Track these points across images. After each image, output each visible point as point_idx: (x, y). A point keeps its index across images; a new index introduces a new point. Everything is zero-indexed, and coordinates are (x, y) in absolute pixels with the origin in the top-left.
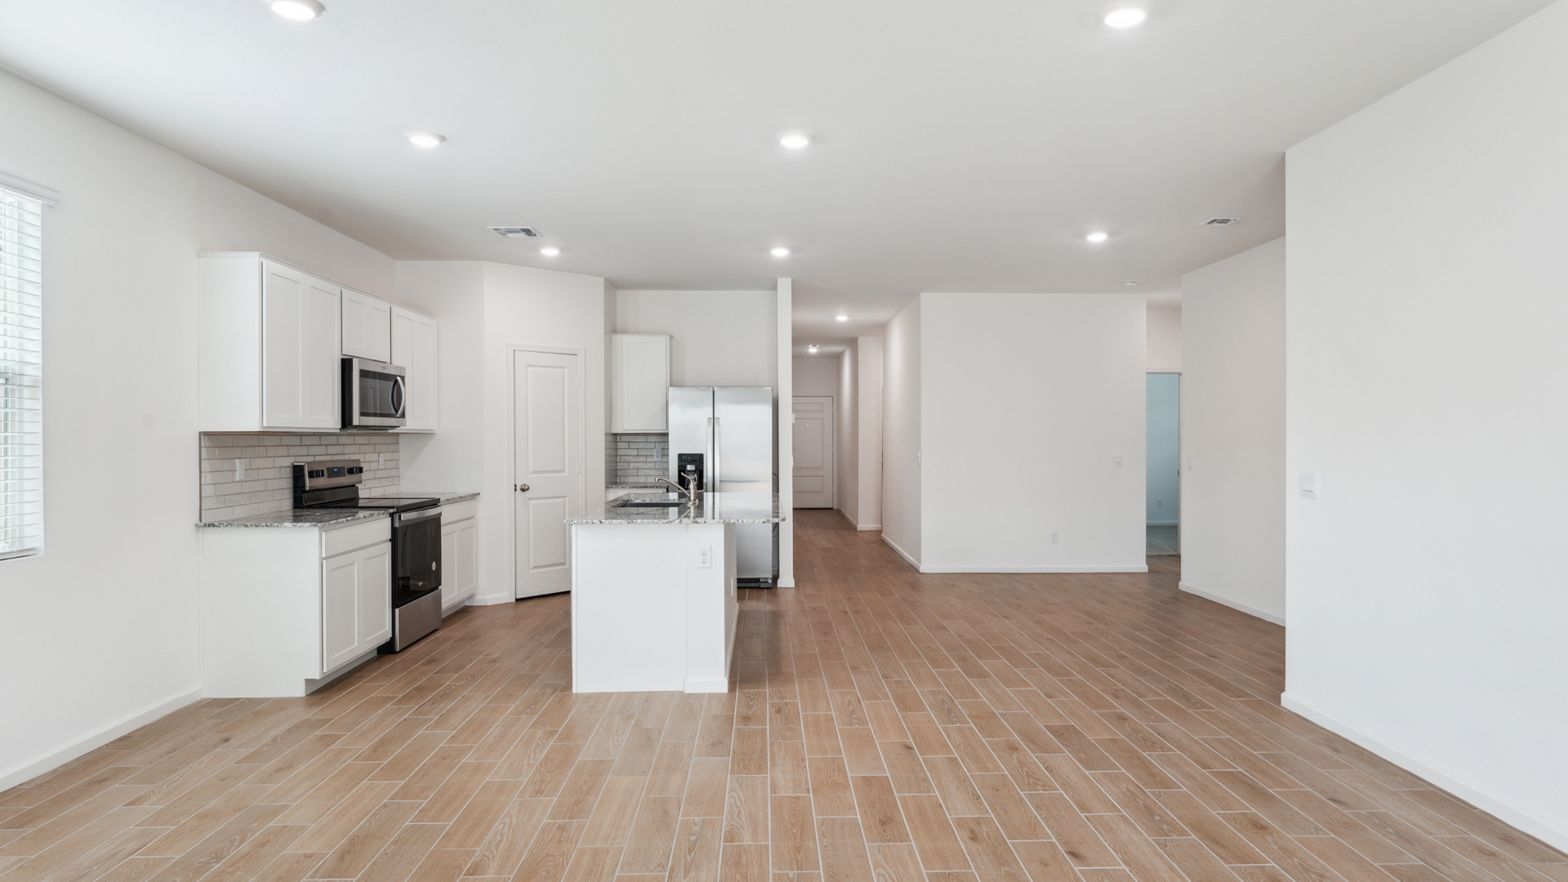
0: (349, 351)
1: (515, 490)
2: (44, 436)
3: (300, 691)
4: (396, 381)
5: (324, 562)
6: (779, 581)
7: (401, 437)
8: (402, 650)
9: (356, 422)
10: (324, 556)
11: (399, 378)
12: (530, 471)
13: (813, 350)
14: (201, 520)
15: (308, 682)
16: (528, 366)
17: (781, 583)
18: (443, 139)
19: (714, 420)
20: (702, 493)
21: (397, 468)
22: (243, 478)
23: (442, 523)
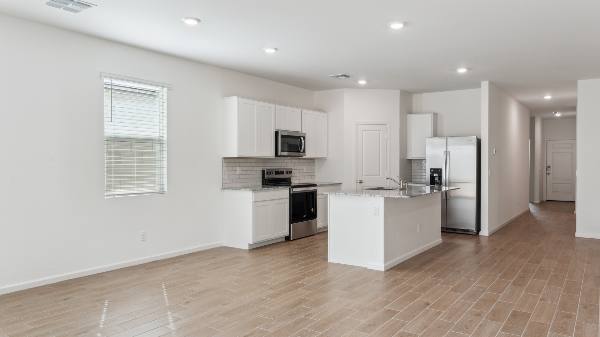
0: (278, 128)
1: (357, 182)
2: (167, 158)
3: (247, 248)
4: (301, 139)
5: (254, 203)
6: (480, 232)
7: (316, 160)
8: (293, 240)
9: (279, 154)
10: (254, 201)
11: (302, 138)
12: (364, 175)
13: (558, 115)
14: (223, 187)
15: (250, 245)
16: (363, 130)
17: (481, 233)
18: (276, 49)
19: (447, 153)
20: (441, 187)
21: (314, 172)
22: (240, 173)
23: (317, 194)
